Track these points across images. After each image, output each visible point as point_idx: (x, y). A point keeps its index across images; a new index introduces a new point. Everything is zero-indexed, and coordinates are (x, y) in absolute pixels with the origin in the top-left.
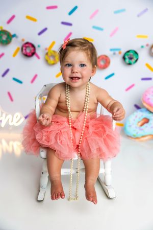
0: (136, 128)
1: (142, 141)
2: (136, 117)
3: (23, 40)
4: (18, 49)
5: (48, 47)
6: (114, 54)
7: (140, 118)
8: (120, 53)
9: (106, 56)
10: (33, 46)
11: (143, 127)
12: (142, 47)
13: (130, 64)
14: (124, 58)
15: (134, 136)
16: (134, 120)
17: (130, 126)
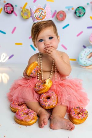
0: (86, 59)
1: (90, 68)
2: (86, 52)
3: (5, 2)
4: (2, 9)
5: (23, 6)
6: (69, 10)
7: (88, 53)
8: (73, 9)
9: (63, 12)
10: (12, 6)
11: (90, 59)
12: (88, 4)
13: (79, 17)
14: (76, 13)
15: (85, 65)
16: (84, 54)
17: (82, 59)
